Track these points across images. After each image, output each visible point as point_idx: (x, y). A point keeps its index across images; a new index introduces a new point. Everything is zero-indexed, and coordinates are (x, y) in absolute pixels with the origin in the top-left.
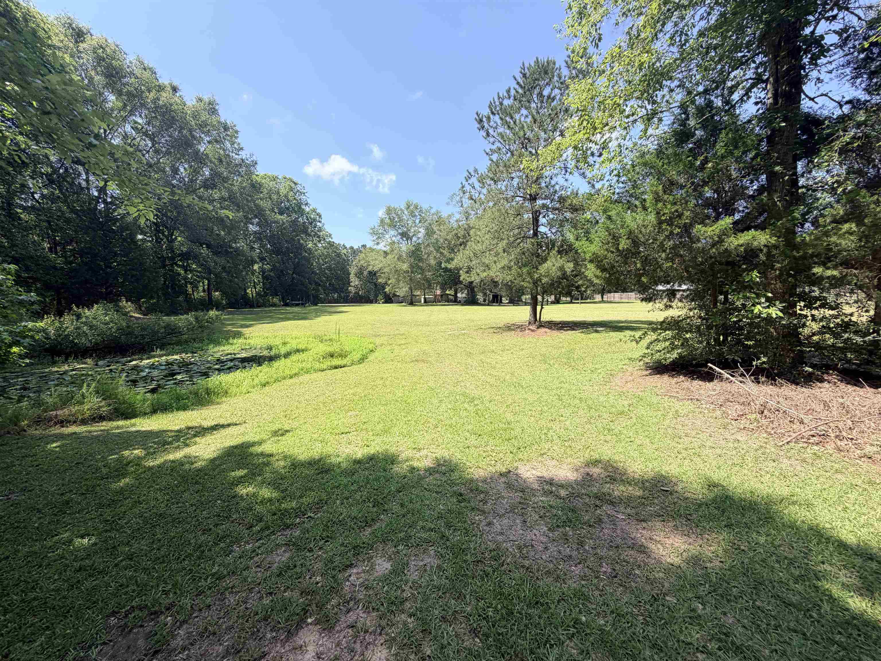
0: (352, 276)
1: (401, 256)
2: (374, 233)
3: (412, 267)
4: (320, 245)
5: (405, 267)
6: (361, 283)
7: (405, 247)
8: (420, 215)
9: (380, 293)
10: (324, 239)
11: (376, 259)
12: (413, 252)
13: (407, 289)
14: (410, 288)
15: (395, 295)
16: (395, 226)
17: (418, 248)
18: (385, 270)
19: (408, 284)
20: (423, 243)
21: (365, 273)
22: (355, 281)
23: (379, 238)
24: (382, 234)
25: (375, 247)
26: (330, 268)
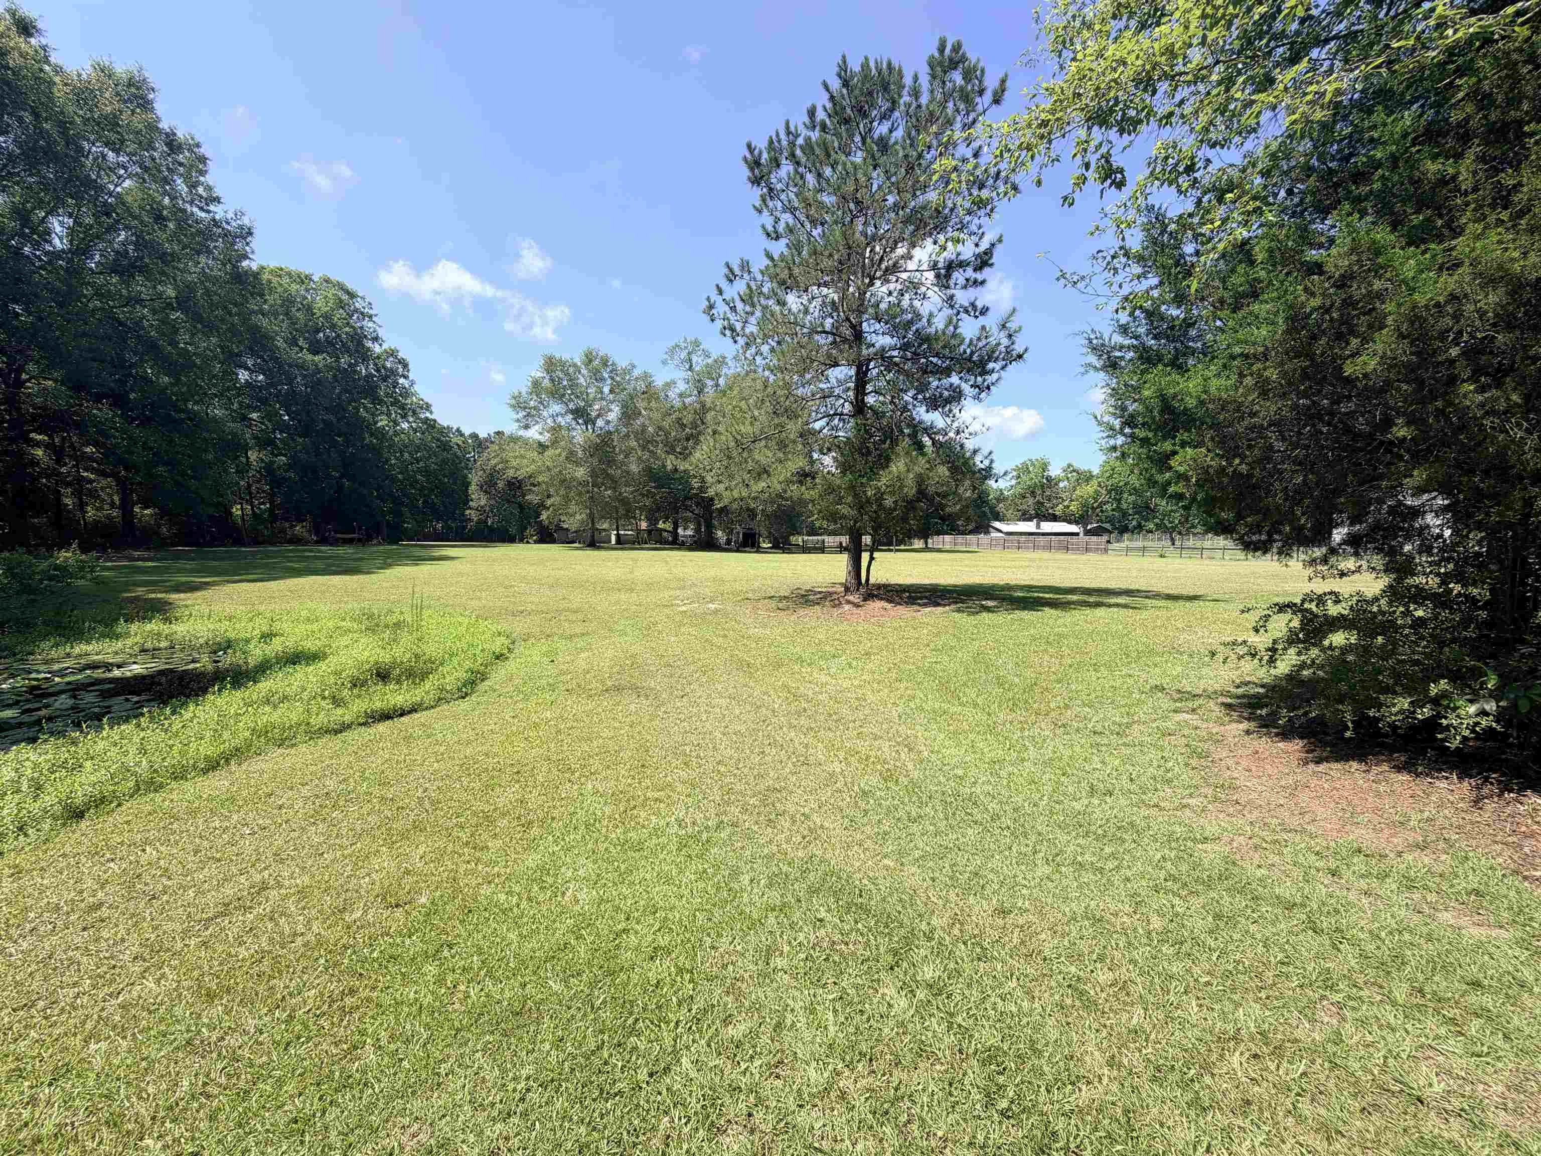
0: (473, 488)
1: (572, 453)
2: (518, 404)
3: (593, 474)
4: (405, 426)
5: (581, 473)
6: (493, 502)
7: (580, 435)
8: (612, 378)
9: (529, 523)
10: (414, 412)
11: (523, 457)
12: (597, 447)
13: (584, 516)
14: (591, 517)
15: (559, 528)
16: (564, 395)
17: (605, 440)
18: (540, 479)
19: (586, 507)
20: (617, 430)
21: (501, 484)
22: (478, 499)
23: (529, 415)
24: (535, 408)
25: (521, 433)
26: (426, 472)
